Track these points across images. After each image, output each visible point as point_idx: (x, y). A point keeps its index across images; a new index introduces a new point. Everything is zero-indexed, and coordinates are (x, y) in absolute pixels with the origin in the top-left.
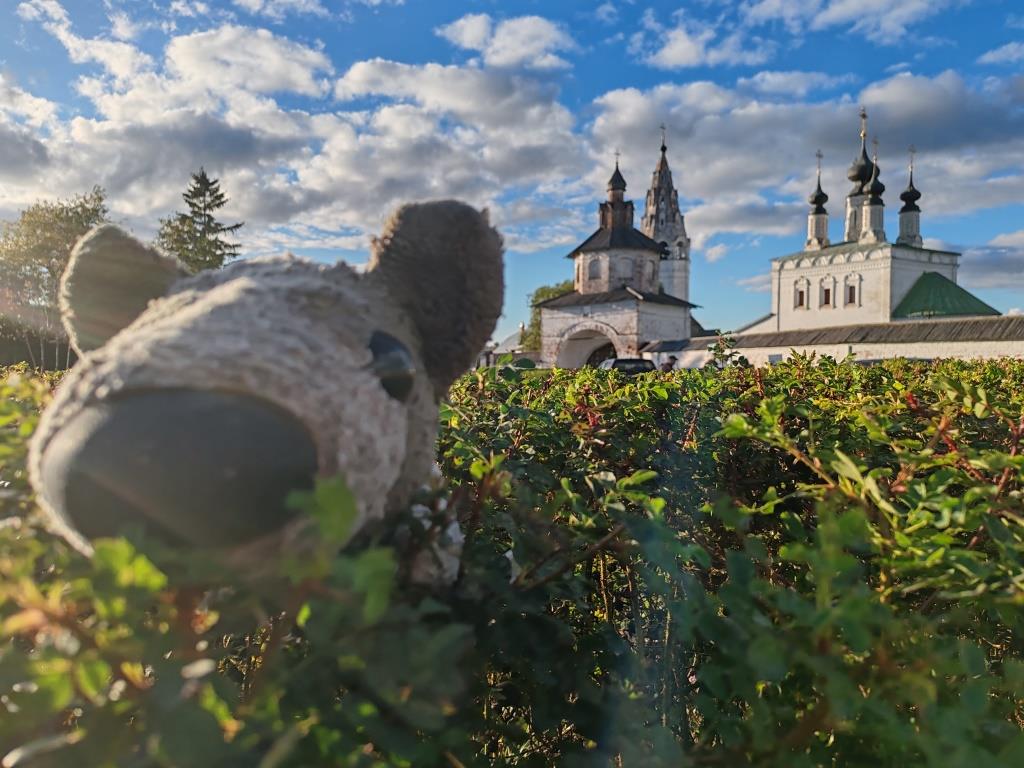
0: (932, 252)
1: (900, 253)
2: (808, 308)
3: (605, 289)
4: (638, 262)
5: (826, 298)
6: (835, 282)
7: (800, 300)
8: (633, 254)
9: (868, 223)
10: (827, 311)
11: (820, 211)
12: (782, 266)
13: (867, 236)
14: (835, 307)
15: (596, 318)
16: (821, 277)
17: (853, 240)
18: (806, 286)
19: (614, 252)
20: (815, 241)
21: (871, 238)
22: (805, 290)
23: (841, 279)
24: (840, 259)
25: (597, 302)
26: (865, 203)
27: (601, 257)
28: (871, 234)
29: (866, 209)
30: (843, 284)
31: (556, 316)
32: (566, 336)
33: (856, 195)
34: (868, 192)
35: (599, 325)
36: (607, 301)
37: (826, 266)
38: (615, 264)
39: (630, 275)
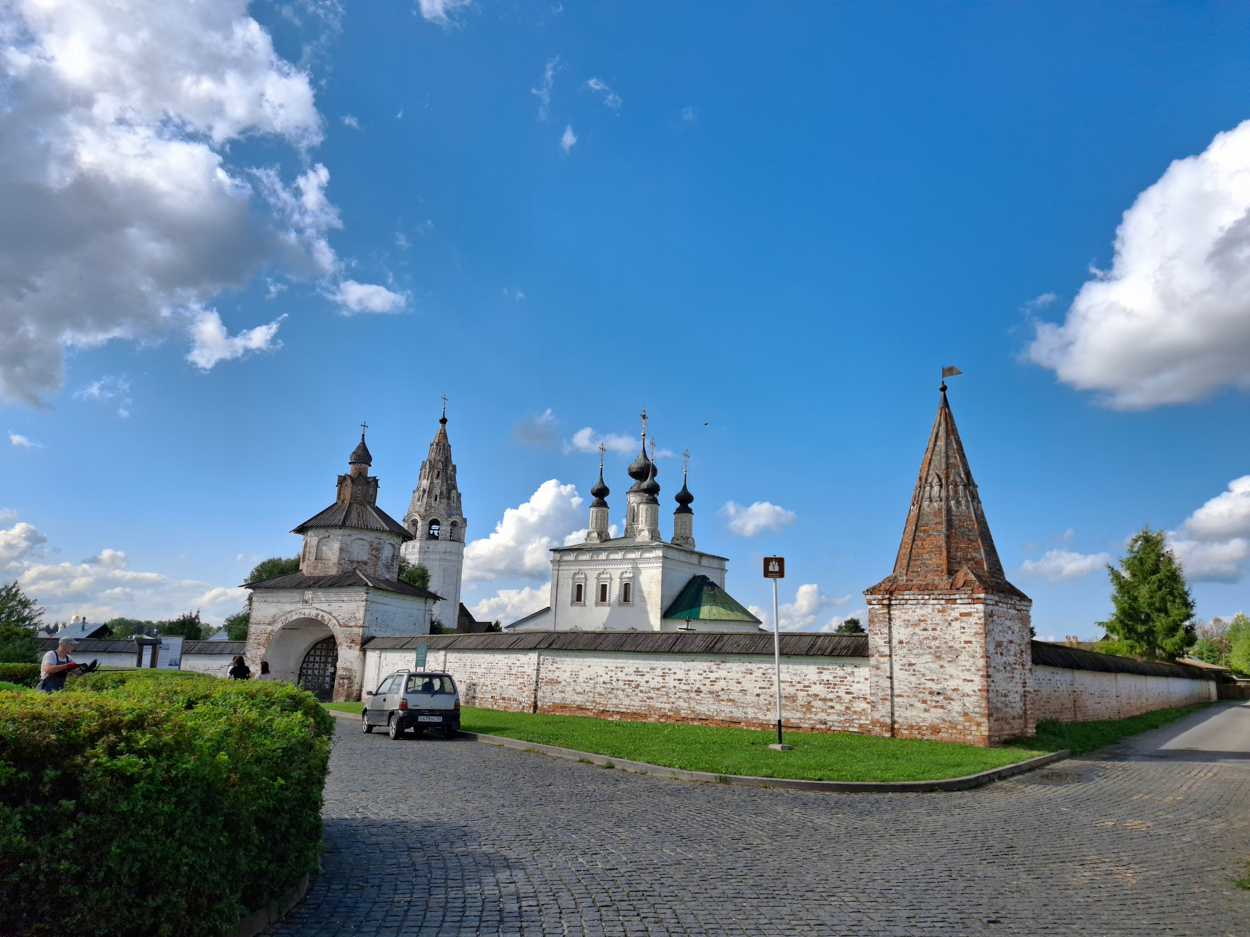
0: (701, 555)
1: (671, 554)
2: (585, 605)
3: (333, 571)
4: (375, 545)
5: (603, 595)
6: (612, 579)
7: (579, 594)
8: (369, 537)
9: (644, 521)
10: (603, 608)
11: (601, 504)
12: (562, 557)
13: (643, 533)
14: (610, 605)
15: (316, 605)
16: (598, 572)
17: (629, 537)
18: (584, 580)
19: (347, 532)
20: (595, 534)
21: (645, 537)
22: (583, 585)
23: (617, 575)
24: (617, 555)
25: (319, 587)
26: (642, 501)
27: (331, 536)
28: (646, 532)
29: (643, 507)
30: (619, 580)
31: (268, 600)
32: (279, 625)
33: (634, 491)
34: (645, 491)
35: (321, 613)
36: (331, 586)
37: (603, 562)
38: (348, 545)
39: (365, 558)
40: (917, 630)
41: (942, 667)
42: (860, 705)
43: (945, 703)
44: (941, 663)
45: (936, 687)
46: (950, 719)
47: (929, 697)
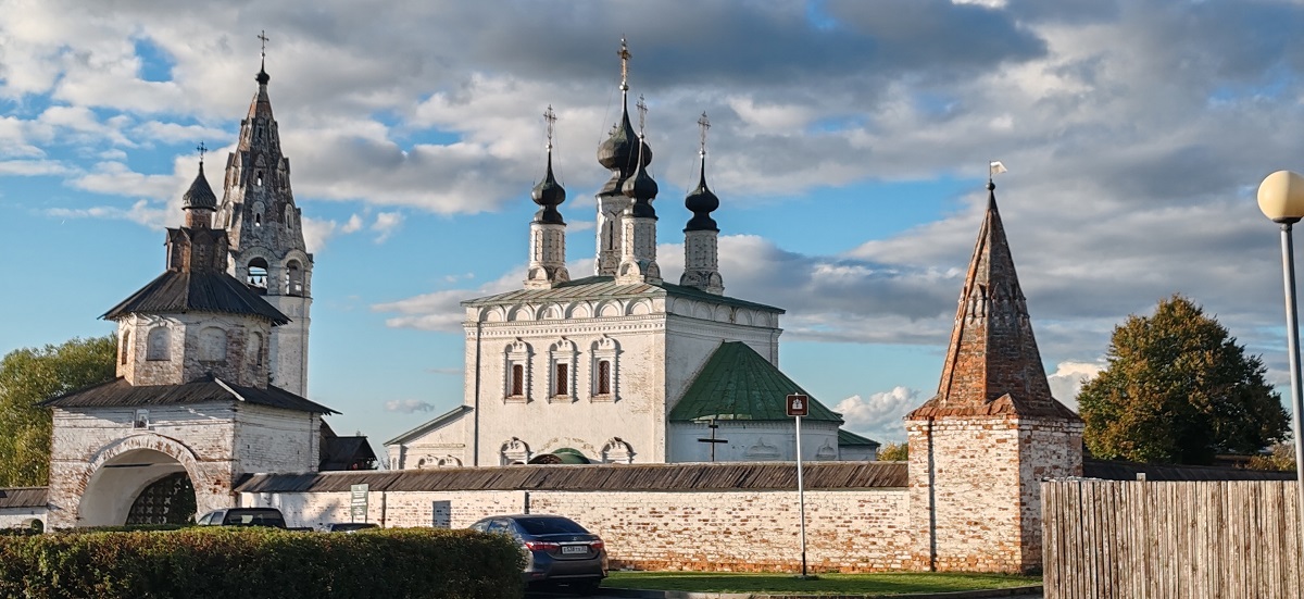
1: (681, 307)
2: (530, 400)
3: (176, 378)
4: (236, 336)
5: (561, 382)
6: (576, 353)
7: (517, 383)
8: (227, 323)
9: (631, 249)
10: (563, 406)
11: (551, 218)
12: (483, 317)
13: (629, 272)
14: (575, 399)
15: (158, 430)
16: (552, 341)
17: (606, 277)
18: (525, 357)
19: (193, 318)
20: (542, 274)
21: (633, 277)
22: (524, 365)
23: (584, 347)
24: (583, 311)
25: (162, 403)
26: (626, 212)
27: (170, 325)
28: (634, 269)
29: (627, 223)
30: (588, 356)
31: (81, 423)
32: (101, 461)
33: (611, 194)
34: (631, 194)
35: (164, 441)
36: (181, 400)
37: (560, 322)
38: (196, 338)
39: (220, 357)
40: (956, 458)
41: (979, 495)
42: (903, 540)
43: (981, 532)
44: (979, 492)
45: (973, 517)
46: (986, 549)
47: (966, 528)
